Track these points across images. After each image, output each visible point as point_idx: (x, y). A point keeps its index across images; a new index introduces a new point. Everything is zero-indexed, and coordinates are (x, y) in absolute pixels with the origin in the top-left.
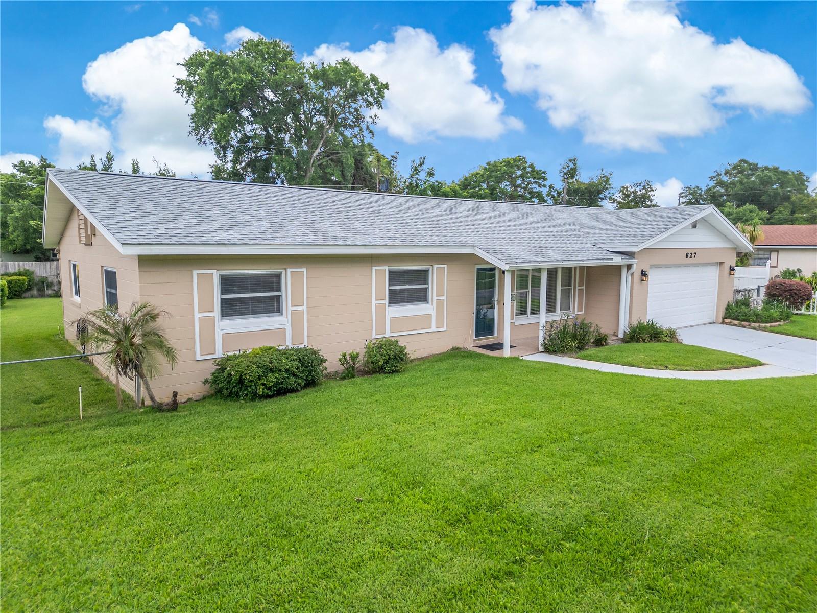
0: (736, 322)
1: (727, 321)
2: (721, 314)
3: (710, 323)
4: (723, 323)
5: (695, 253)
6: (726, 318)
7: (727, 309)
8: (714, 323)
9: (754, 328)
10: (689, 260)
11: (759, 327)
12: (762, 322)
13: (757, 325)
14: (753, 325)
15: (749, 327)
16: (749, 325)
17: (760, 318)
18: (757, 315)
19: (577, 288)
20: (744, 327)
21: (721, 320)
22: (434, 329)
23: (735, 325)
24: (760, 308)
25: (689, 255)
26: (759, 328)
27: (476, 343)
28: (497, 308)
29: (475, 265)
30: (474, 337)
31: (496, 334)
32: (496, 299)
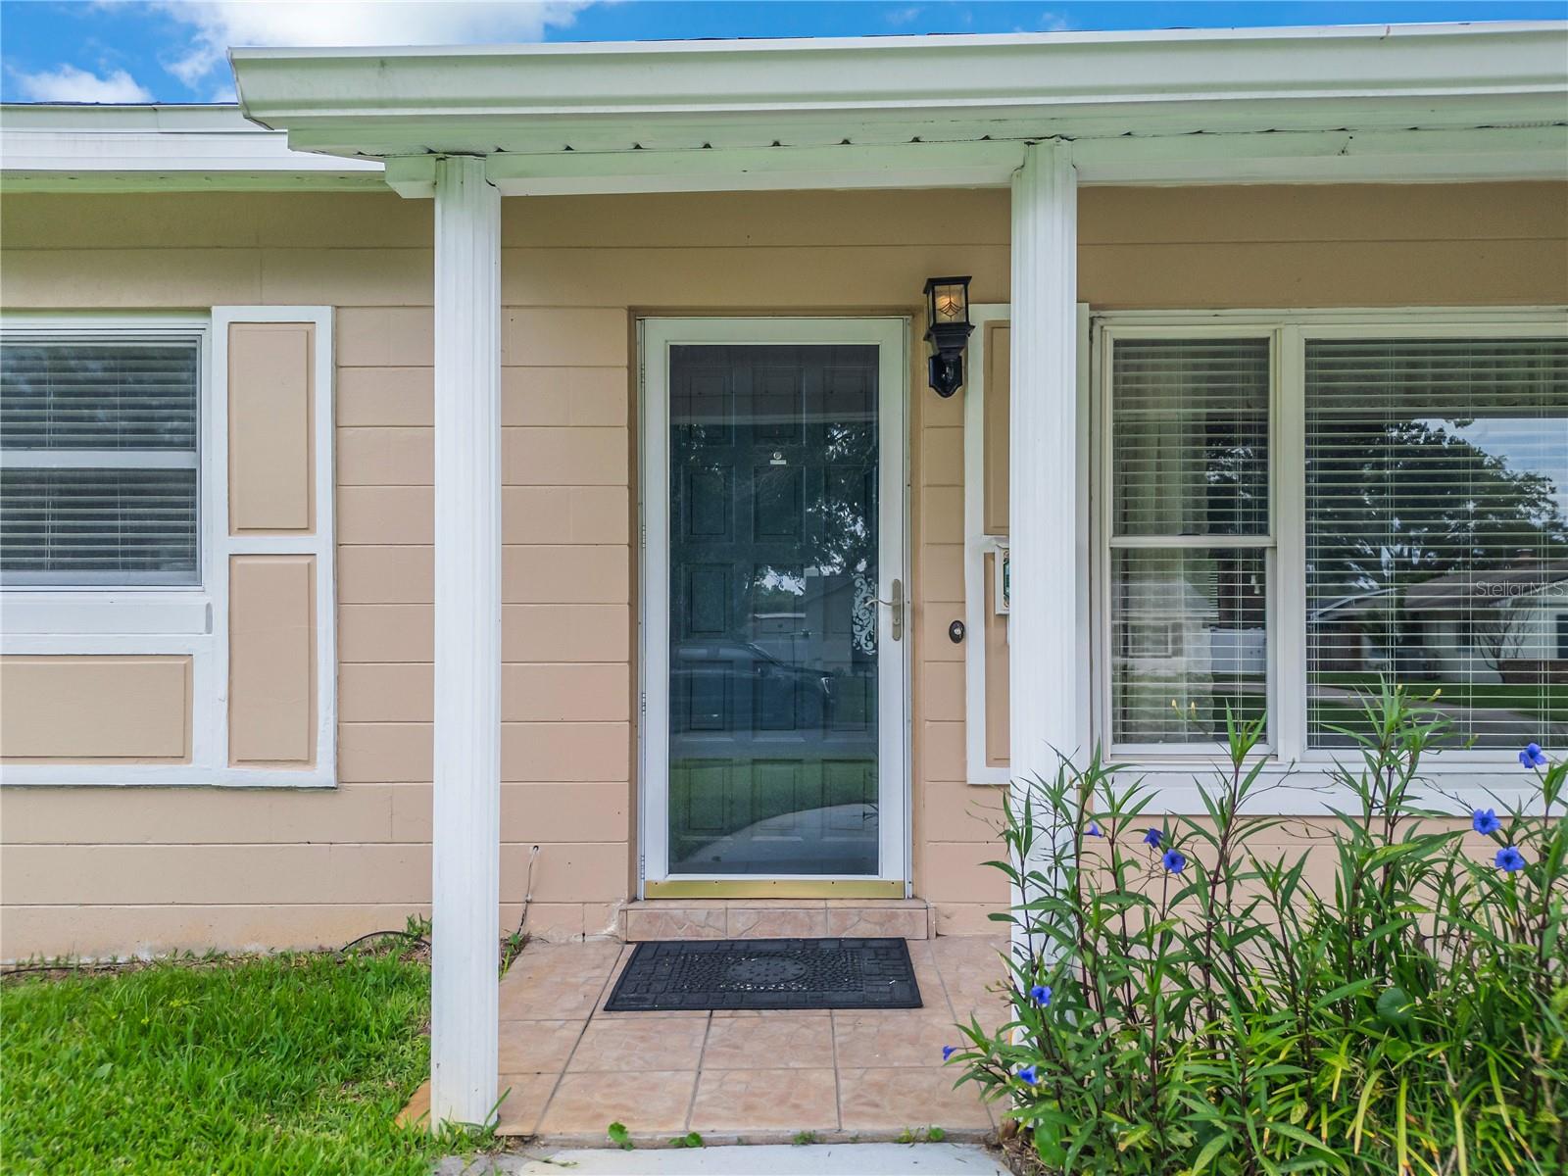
27: (653, 918)
28: (891, 657)
29: (650, 322)
30: (656, 867)
31: (893, 865)
32: (885, 593)
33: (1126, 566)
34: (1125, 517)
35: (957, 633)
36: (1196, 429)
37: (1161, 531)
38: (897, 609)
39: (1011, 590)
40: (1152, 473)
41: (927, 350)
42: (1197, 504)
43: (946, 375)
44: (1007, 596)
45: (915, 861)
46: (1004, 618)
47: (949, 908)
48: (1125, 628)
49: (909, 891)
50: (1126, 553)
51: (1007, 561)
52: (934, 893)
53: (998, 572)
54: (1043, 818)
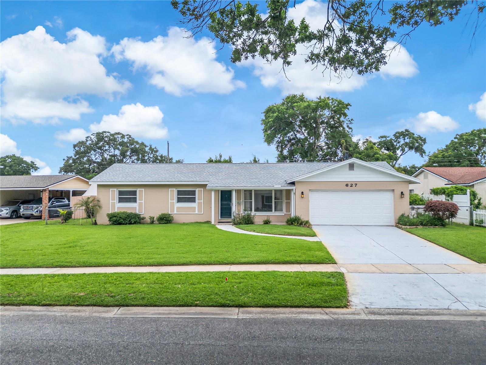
5: (356, 184)
8: (392, 226)
10: (350, 188)
19: (285, 201)
22: (197, 212)
24: (412, 217)
25: (350, 185)
50: (245, 201)
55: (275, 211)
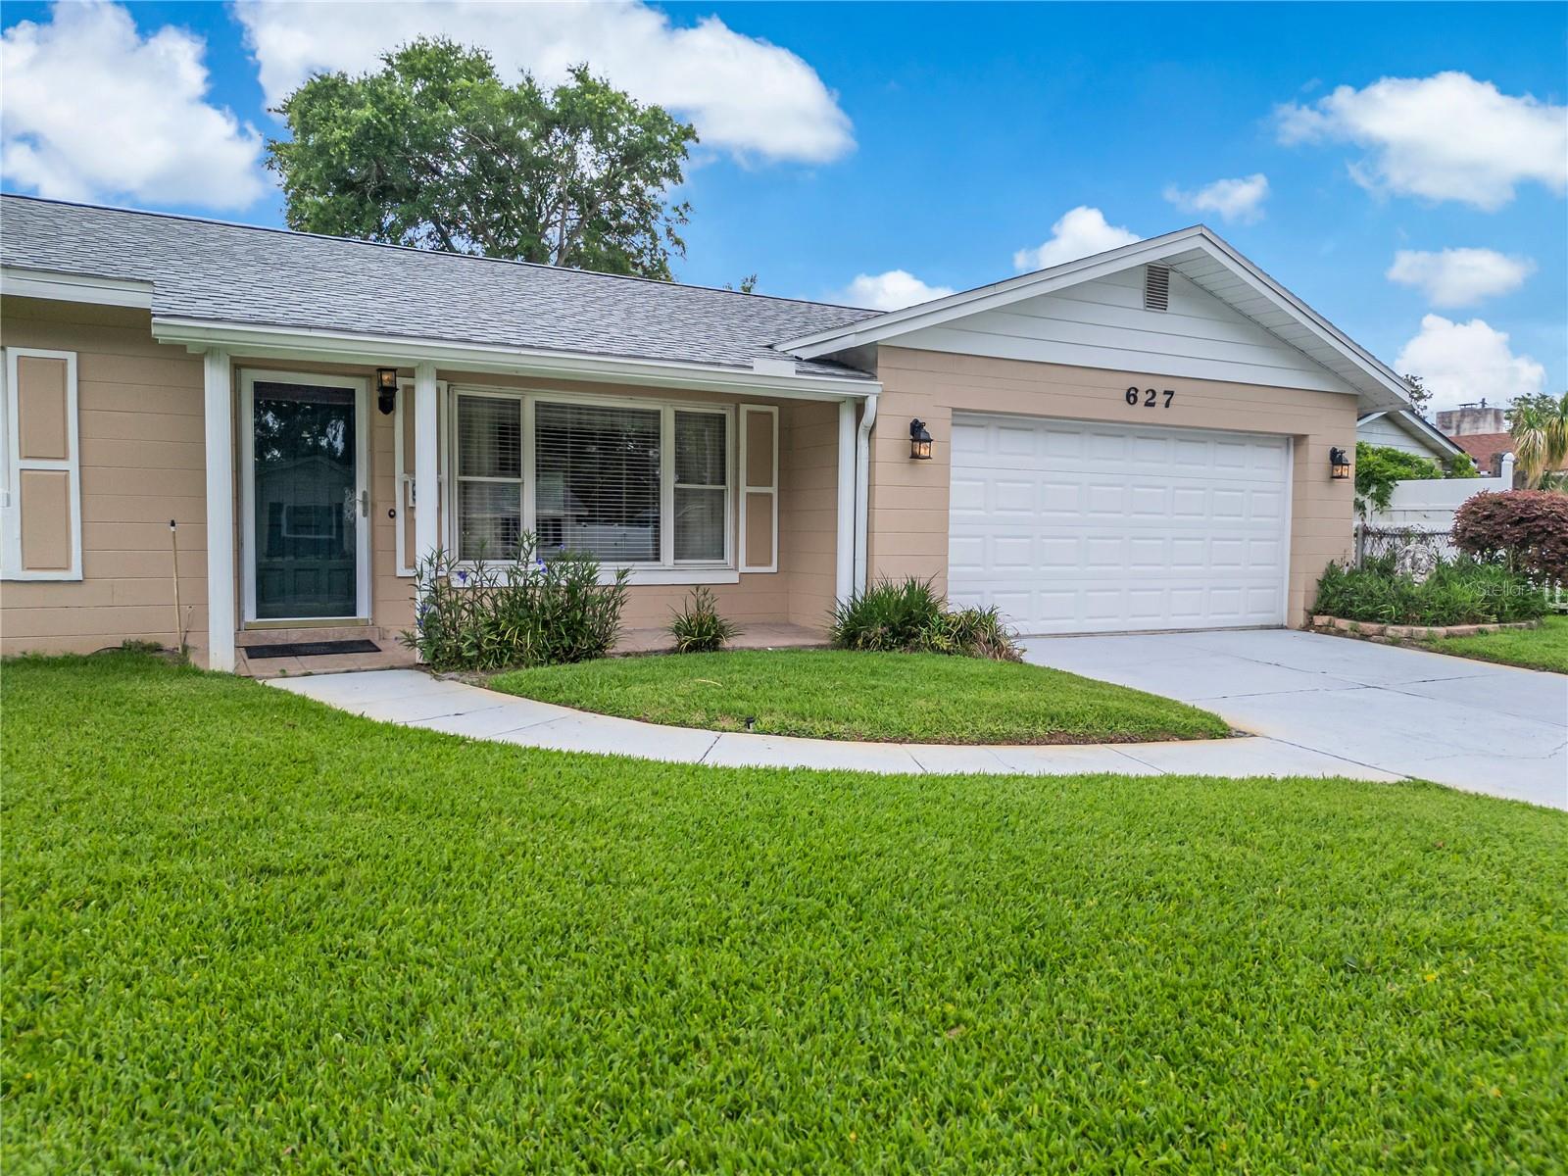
0: (1343, 624)
1: (1320, 620)
2: (1303, 602)
3: (1268, 628)
4: (1308, 626)
5: (1171, 393)
6: (1318, 613)
7: (1322, 584)
8: (1282, 627)
9: (1395, 642)
10: (1139, 413)
11: (1410, 637)
12: (1423, 622)
13: (1404, 630)
14: (1391, 630)
15: (1381, 638)
16: (1382, 633)
17: (1417, 608)
18: (1407, 600)
19: (744, 489)
20: (1365, 637)
21: (1301, 619)
23: (1341, 633)
24: (1420, 579)
25: (1143, 397)
26: (1410, 642)
27: (251, 637)
28: (362, 525)
29: (243, 370)
30: (250, 615)
31: (363, 611)
32: (359, 496)
33: (465, 488)
34: (464, 467)
35: (392, 514)
36: (493, 417)
37: (479, 475)
38: (364, 503)
39: (417, 497)
40: (476, 441)
41: (377, 395)
42: (495, 464)
43: (386, 404)
44: (414, 500)
45: (373, 610)
46: (413, 508)
47: (387, 628)
48: (464, 519)
49: (370, 622)
50: (465, 482)
51: (414, 485)
52: (382, 622)
53: (410, 490)
54: (426, 567)
55: (679, 555)
